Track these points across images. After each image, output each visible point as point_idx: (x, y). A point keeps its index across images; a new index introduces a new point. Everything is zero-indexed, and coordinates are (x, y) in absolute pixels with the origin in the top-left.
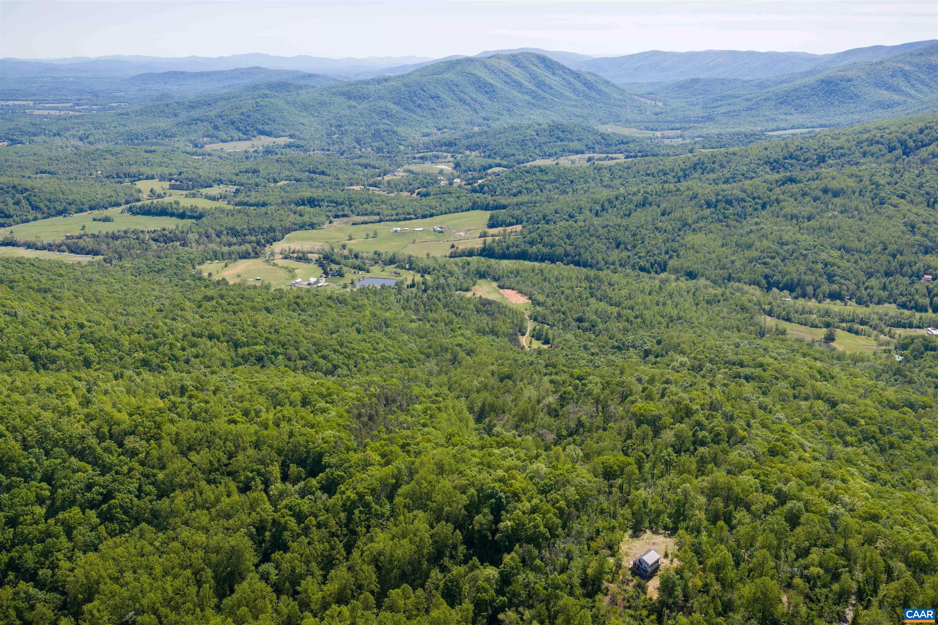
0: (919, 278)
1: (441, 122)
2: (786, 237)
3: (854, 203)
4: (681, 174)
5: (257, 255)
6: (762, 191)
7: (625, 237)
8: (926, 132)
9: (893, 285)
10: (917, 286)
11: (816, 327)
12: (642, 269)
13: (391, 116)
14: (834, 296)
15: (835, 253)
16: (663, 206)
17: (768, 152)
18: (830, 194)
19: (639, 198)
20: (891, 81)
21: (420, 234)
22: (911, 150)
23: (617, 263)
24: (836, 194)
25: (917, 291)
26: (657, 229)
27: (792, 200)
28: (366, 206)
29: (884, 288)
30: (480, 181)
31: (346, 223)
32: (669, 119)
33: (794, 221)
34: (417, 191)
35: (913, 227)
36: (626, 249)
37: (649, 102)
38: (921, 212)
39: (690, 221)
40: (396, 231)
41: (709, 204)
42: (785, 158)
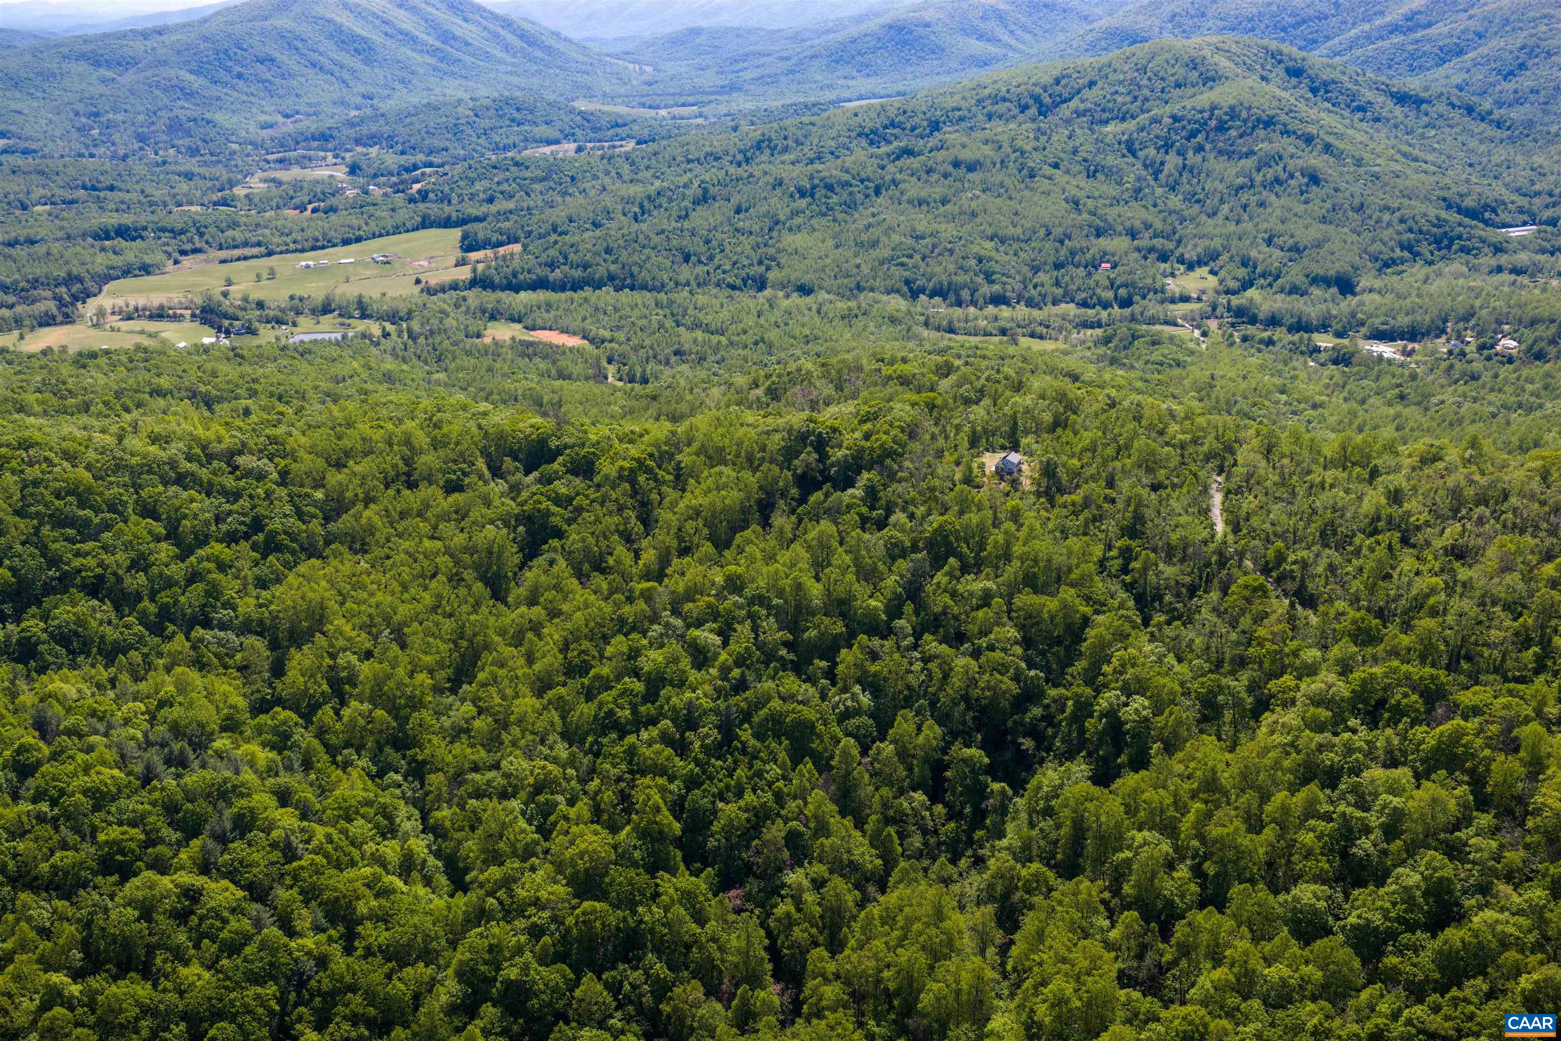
0: (1096, 267)
1: (289, 104)
2: (920, 228)
3: (998, 178)
4: (740, 157)
5: (68, 319)
6: (871, 169)
7: (696, 246)
8: (1063, 82)
9: (1067, 278)
10: (1096, 277)
11: (991, 335)
12: (733, 287)
13: (191, 94)
14: (999, 300)
15: (989, 245)
16: (734, 201)
17: (859, 119)
18: (963, 170)
19: (695, 190)
20: (982, 26)
21: (350, 268)
22: (1048, 109)
23: (693, 283)
24: (972, 167)
25: (1097, 283)
26: (737, 230)
27: (914, 179)
28: (230, 233)
29: (1057, 284)
30: (417, 187)
31: (207, 261)
32: (672, 90)
33: (924, 207)
34: (310, 207)
35: (1077, 203)
36: (699, 262)
37: (631, 66)
38: (1082, 184)
39: (782, 217)
40: (308, 267)
41: (802, 193)
42: (885, 127)
